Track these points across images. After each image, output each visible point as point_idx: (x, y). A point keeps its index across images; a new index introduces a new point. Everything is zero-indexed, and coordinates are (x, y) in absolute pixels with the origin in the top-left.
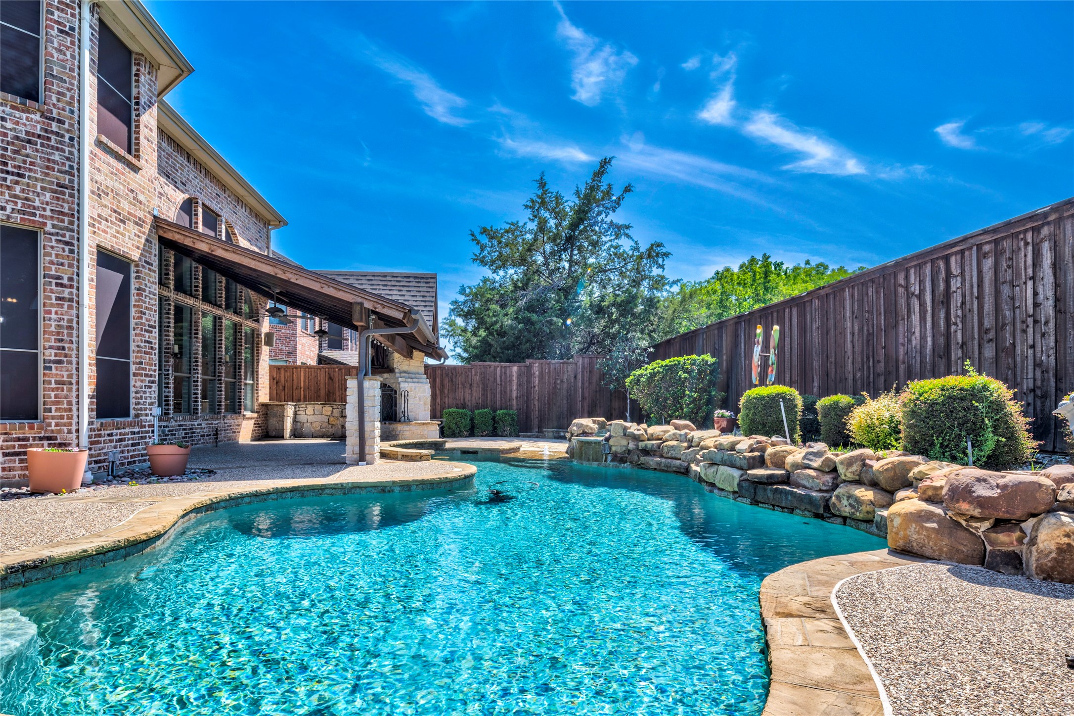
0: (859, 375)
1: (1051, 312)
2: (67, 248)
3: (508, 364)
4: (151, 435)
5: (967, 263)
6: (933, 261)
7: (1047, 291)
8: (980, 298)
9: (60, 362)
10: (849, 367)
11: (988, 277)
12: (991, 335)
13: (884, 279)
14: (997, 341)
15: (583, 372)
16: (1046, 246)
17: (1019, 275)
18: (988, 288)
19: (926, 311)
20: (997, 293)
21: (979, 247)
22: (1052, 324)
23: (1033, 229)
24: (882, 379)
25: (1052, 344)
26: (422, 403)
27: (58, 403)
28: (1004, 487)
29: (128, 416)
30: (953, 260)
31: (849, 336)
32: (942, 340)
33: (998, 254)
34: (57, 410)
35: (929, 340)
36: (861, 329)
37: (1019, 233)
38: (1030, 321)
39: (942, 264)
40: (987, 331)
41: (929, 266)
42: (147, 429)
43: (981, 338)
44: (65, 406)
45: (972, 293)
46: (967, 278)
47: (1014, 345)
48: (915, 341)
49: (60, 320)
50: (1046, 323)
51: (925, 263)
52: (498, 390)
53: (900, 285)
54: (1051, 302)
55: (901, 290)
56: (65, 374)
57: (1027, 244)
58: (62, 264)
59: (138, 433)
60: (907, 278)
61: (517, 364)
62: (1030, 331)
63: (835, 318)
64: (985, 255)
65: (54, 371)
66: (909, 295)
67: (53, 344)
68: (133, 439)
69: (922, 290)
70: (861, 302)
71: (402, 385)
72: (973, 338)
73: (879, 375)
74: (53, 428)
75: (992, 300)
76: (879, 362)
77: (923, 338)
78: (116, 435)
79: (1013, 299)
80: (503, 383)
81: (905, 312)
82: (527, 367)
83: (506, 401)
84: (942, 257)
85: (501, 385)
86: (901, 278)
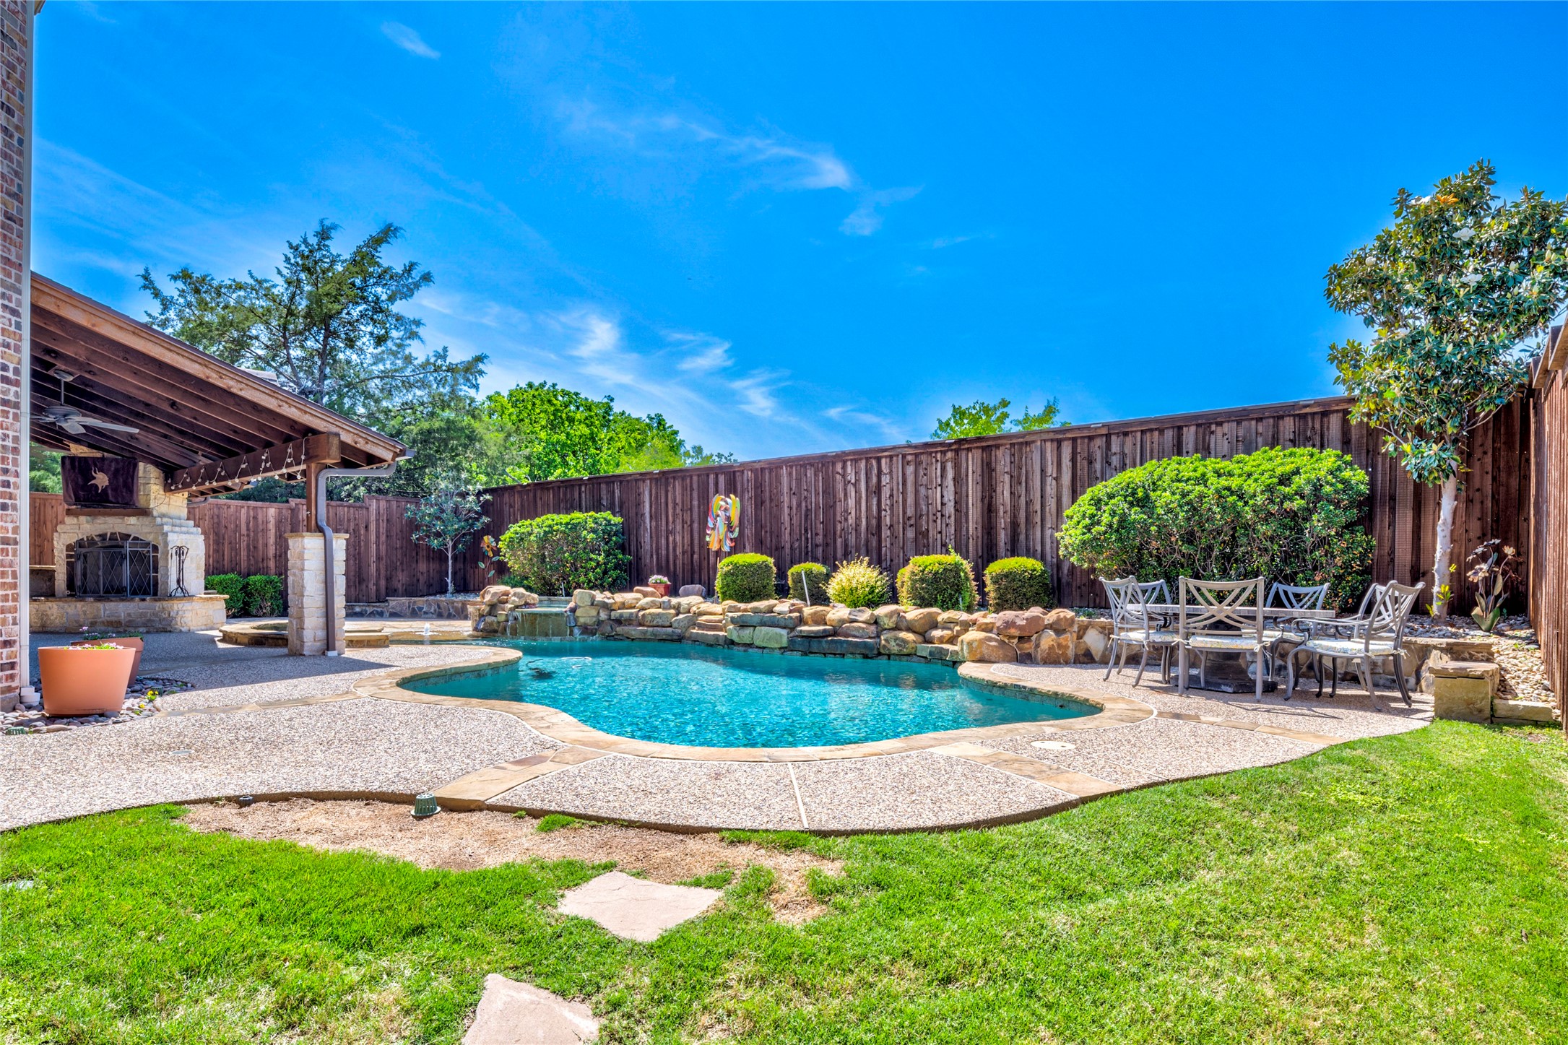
0: (797, 544)
1: (952, 510)
3: (260, 504)
5: (894, 466)
6: (867, 459)
7: (950, 496)
10: (787, 537)
11: (910, 479)
12: (912, 522)
13: (823, 465)
14: (916, 526)
15: (377, 520)
16: (949, 465)
17: (931, 482)
18: (910, 488)
19: (860, 498)
20: (917, 492)
21: (904, 456)
22: (953, 518)
23: (941, 451)
24: (820, 549)
25: (953, 532)
28: (1027, 619)
30: (883, 461)
31: (786, 510)
32: (874, 522)
33: (918, 464)
35: (864, 521)
36: (799, 505)
37: (931, 453)
38: (939, 515)
39: (874, 463)
40: (909, 518)
41: (863, 462)
43: (904, 523)
45: (898, 489)
46: (895, 477)
47: (927, 530)
48: (851, 520)
50: (949, 517)
51: (861, 459)
53: (838, 473)
54: (952, 503)
55: (838, 477)
57: (937, 461)
60: (844, 467)
61: (275, 505)
62: (939, 521)
63: (771, 491)
64: (908, 463)
66: (846, 483)
69: (857, 480)
70: (799, 480)
71: (171, 537)
72: (899, 523)
73: (817, 546)
75: (913, 496)
76: (817, 534)
77: (858, 518)
79: (927, 497)
80: (252, 534)
81: (842, 496)
82: (292, 510)
83: (257, 562)
84: (875, 458)
85: (248, 535)
86: (839, 467)
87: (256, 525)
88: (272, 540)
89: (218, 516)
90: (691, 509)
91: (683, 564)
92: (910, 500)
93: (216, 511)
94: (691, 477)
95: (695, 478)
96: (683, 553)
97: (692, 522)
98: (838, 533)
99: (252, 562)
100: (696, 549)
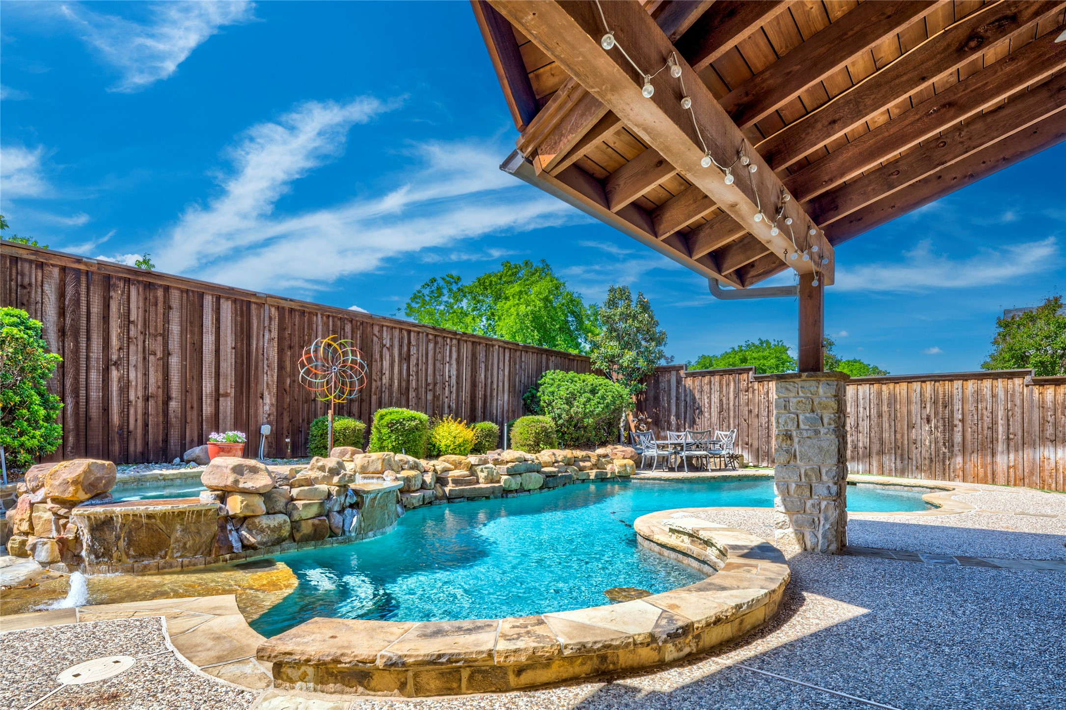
1: (455, 382)
5: (420, 340)
6: (401, 330)
7: (454, 372)
8: (427, 363)
11: (430, 354)
12: (431, 387)
13: (362, 324)
14: (434, 390)
16: (454, 349)
17: (443, 359)
18: (430, 361)
19: (393, 361)
20: (434, 364)
21: (427, 335)
22: (455, 388)
23: (449, 338)
25: (455, 397)
30: (412, 334)
32: (404, 384)
33: (436, 343)
35: (396, 382)
37: (444, 337)
38: (447, 384)
39: (405, 334)
40: (429, 384)
41: (397, 331)
43: (426, 388)
46: (420, 349)
47: (440, 394)
48: (386, 380)
50: (453, 387)
51: (395, 328)
53: (375, 335)
54: (455, 377)
55: (375, 338)
57: (447, 344)
60: (381, 331)
62: (447, 389)
64: (429, 341)
66: (383, 346)
69: (392, 346)
72: (423, 387)
75: (432, 367)
77: (391, 379)
79: (440, 370)
81: (378, 356)
84: (407, 330)
86: (376, 329)
90: (165, 336)
91: (146, 414)
92: (430, 371)
94: (167, 289)
95: (175, 295)
96: (146, 399)
97: (167, 354)
98: (373, 390)
100: (175, 392)
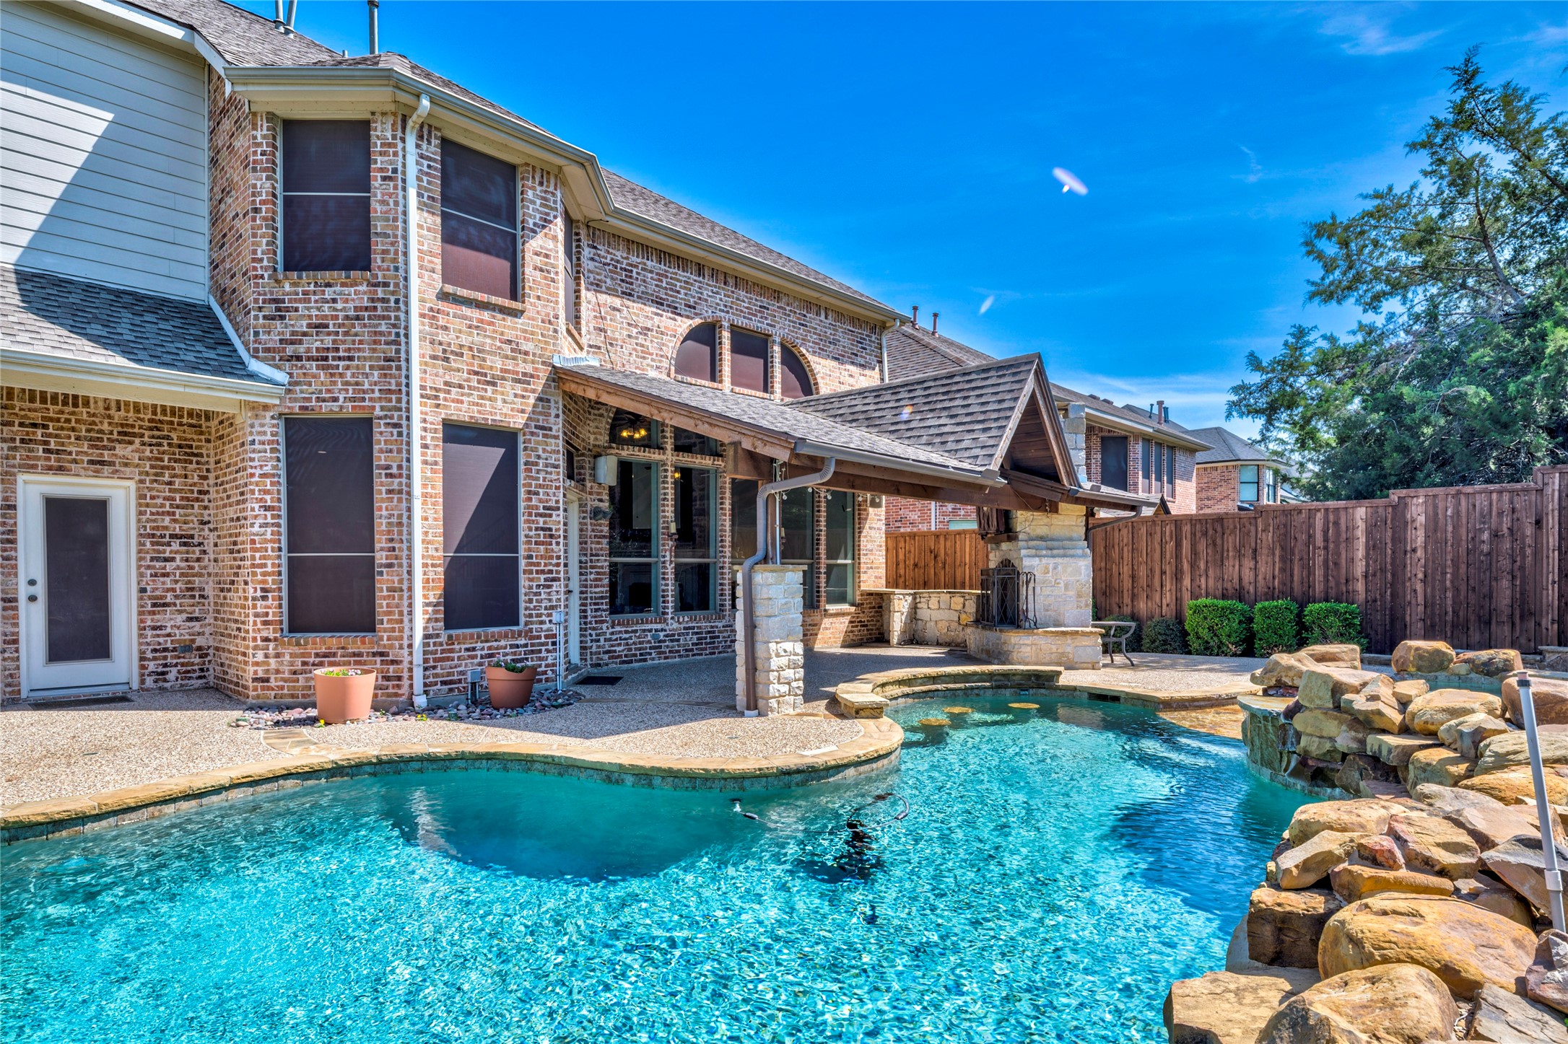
2: (395, 431)
3: (1344, 503)
4: (550, 647)
9: (390, 566)
15: (1561, 509)
26: (1072, 593)
27: (389, 613)
29: (517, 624)
34: (389, 621)
42: (543, 640)
44: (397, 617)
49: (391, 516)
52: (1319, 560)
56: (396, 579)
58: (391, 451)
59: (526, 645)
61: (1367, 502)
65: (385, 577)
67: (384, 545)
68: (515, 654)
71: (1027, 561)
74: (385, 642)
78: (483, 649)
80: (1331, 546)
82: (1394, 507)
83: (1338, 584)
85: (1326, 548)
87: (1338, 533)
88: (1360, 553)
89: (1285, 525)
93: (1283, 519)
99: (1332, 583)
